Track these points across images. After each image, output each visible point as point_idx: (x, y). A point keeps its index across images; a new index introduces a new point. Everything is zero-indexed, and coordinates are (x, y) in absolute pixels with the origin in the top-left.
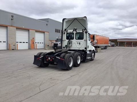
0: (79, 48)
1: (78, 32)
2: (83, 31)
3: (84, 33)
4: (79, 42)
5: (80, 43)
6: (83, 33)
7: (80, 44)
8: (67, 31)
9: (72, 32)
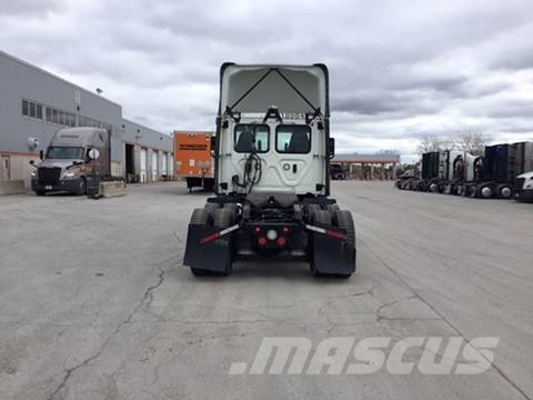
0: (293, 187)
1: (285, 122)
2: (308, 121)
3: (314, 129)
4: (291, 164)
5: (295, 166)
6: (307, 128)
7: (295, 170)
8: (236, 116)
9: (261, 121)
